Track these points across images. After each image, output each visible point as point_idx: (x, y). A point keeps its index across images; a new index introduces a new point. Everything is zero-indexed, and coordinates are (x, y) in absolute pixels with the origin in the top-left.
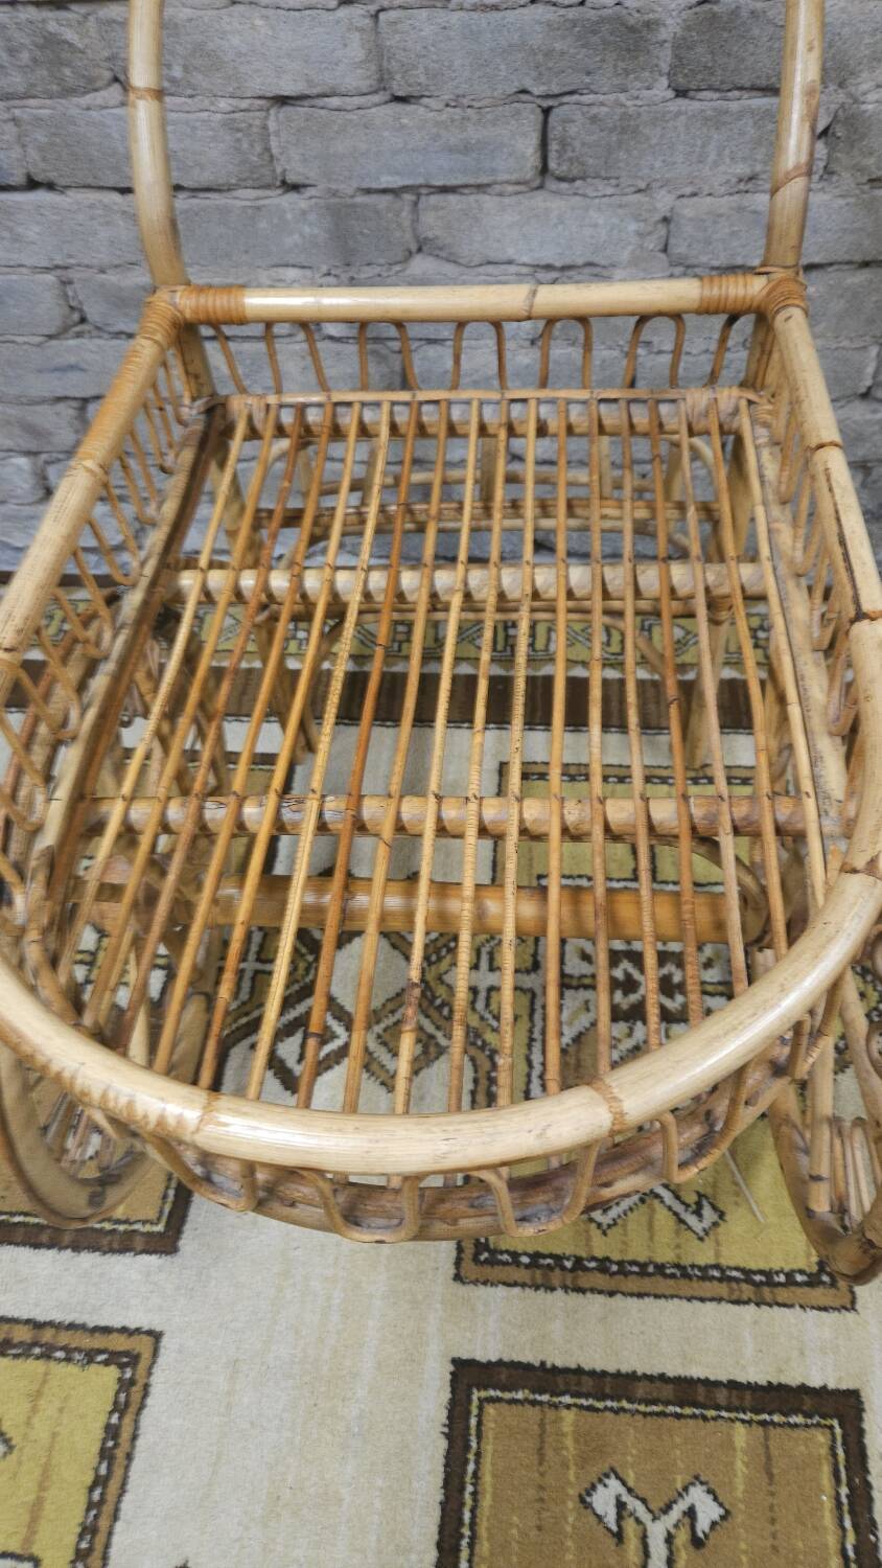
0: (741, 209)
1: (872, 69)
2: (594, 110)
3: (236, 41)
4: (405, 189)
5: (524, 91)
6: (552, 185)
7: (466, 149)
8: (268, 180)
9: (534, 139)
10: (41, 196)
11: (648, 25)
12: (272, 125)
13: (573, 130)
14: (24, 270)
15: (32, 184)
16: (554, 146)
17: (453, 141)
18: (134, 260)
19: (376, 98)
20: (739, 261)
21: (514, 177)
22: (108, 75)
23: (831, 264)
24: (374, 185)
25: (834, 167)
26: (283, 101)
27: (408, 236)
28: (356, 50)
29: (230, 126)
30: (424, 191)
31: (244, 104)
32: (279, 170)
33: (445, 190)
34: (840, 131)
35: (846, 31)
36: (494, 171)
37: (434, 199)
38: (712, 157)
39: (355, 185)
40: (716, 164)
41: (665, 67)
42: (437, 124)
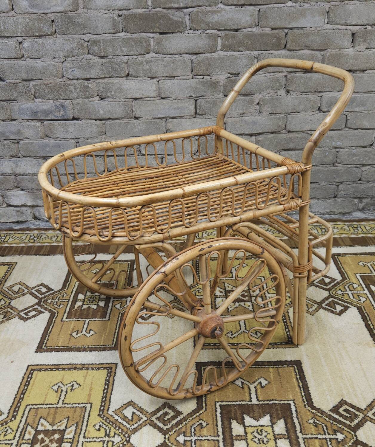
0: (242, 120)
1: (266, 90)
2: (207, 100)
3: (127, 86)
4: (164, 118)
5: (191, 96)
6: (198, 116)
7: (178, 108)
8: (132, 116)
9: (193, 106)
10: (75, 121)
11: (217, 82)
12: (133, 104)
13: (202, 104)
14: (68, 139)
15: (74, 119)
16: (198, 108)
17: (175, 107)
18: (96, 136)
19: (157, 98)
20: (243, 132)
21: (189, 114)
22: (97, 94)
23: (264, 133)
24: (157, 117)
25: (261, 111)
26: (136, 99)
27: (164, 129)
28: (154, 88)
29: (124, 105)
30: (168, 118)
31: (127, 100)
32: (134, 114)
33: (173, 118)
34: (261, 103)
35: (259, 83)
36: (184, 113)
37: (170, 120)
38: (234, 109)
39: (152, 117)
40: (235, 110)
41: (222, 91)
42: (171, 103)
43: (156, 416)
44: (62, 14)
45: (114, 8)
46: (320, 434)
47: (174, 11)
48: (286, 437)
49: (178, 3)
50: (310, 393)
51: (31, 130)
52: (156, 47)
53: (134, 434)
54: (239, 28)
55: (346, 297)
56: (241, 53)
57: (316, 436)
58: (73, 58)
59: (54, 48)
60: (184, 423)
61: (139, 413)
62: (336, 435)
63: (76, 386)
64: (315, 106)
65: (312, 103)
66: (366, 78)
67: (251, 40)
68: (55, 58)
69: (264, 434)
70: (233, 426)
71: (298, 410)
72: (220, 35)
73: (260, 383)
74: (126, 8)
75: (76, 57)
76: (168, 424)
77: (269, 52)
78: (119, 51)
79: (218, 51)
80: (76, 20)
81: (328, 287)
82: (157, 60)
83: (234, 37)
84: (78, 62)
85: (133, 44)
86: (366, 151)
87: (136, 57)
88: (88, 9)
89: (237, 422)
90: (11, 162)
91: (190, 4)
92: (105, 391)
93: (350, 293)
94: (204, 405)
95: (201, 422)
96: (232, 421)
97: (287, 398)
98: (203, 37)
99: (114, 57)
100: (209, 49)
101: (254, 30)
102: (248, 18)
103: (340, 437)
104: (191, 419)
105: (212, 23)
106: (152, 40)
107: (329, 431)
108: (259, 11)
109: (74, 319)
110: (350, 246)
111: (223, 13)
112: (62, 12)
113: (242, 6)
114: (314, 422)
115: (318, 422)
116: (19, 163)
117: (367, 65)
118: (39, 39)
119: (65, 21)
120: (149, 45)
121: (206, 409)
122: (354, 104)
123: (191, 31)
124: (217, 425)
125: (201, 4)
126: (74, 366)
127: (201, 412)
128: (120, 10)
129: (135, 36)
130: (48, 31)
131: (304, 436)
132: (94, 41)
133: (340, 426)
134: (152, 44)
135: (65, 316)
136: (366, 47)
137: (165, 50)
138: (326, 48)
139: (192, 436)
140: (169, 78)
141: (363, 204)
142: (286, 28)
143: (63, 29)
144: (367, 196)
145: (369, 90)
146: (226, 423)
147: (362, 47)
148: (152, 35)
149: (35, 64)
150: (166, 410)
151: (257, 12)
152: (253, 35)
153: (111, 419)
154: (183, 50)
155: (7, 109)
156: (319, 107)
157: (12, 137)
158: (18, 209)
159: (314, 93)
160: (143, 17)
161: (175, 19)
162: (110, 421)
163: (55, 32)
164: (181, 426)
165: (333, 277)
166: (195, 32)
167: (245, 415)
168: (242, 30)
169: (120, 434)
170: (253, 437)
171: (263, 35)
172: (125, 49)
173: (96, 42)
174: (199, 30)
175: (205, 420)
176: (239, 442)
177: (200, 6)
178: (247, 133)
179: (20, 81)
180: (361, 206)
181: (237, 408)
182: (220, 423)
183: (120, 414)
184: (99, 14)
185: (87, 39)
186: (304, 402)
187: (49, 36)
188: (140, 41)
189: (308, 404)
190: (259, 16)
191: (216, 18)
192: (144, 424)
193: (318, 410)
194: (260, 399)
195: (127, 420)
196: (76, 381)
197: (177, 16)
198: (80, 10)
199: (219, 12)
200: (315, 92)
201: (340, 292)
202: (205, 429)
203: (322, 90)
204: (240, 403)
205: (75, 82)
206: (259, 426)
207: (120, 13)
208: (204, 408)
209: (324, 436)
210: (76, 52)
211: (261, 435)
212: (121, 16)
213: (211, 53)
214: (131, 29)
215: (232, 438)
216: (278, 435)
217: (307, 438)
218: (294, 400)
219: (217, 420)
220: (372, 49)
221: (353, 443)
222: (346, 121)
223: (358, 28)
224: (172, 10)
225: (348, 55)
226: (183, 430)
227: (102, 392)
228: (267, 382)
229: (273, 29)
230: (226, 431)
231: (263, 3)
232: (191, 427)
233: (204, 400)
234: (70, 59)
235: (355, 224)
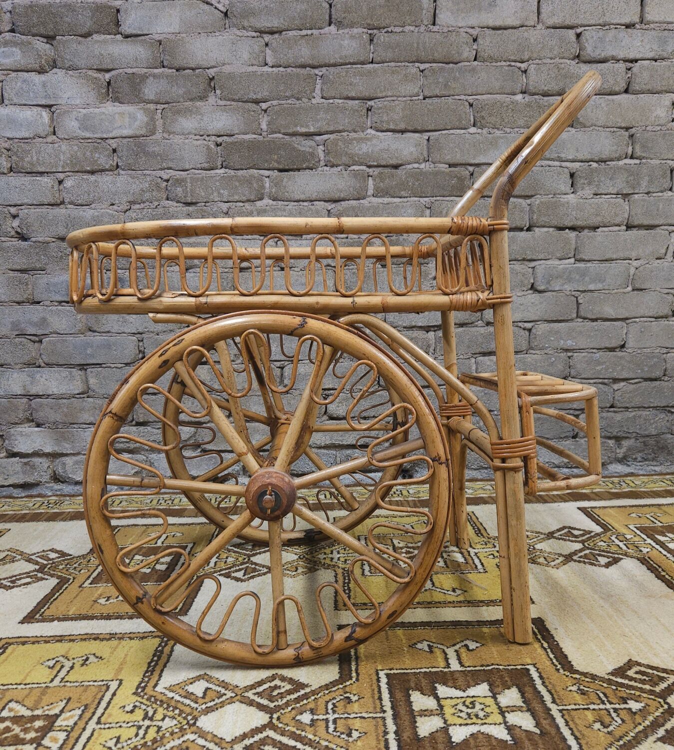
43: (254, 691)
44: (129, 140)
45: (210, 133)
46: (594, 704)
47: (301, 139)
48: (525, 709)
49: (307, 126)
50: (566, 655)
51: (64, 319)
52: (274, 190)
53: (205, 715)
54: (400, 162)
55: (614, 549)
56: (405, 200)
57: (586, 707)
58: (142, 205)
59: (113, 190)
60: (313, 698)
61: (219, 689)
62: (627, 703)
63: (92, 659)
64: (526, 282)
65: (520, 277)
66: (599, 238)
67: (418, 180)
68: (113, 205)
69: (478, 707)
70: (412, 699)
71: (545, 676)
72: (371, 174)
73: (466, 646)
74: (228, 132)
75: (148, 203)
76: (280, 700)
77: (448, 198)
78: (215, 194)
79: (369, 196)
80: (151, 149)
81: (580, 539)
82: (275, 209)
83: (393, 176)
84: (150, 210)
85: (237, 184)
86: (615, 356)
87: (241, 204)
88: (170, 133)
89: (422, 693)
90: (25, 373)
91: (326, 128)
92: (153, 664)
93: (621, 544)
94: (354, 674)
95: (348, 695)
96: (411, 692)
97: (520, 662)
98: (345, 176)
99: (207, 204)
100: (355, 193)
101: (423, 166)
102: (412, 149)
103: (634, 706)
104: (327, 692)
105: (358, 155)
106: (267, 179)
107: (610, 699)
108: (428, 140)
109: (105, 584)
110: (611, 499)
111: (374, 141)
112: (130, 137)
113: (402, 132)
114: (579, 689)
115: (586, 689)
116: (38, 376)
117: (599, 219)
118: (90, 176)
119: (133, 150)
120: (263, 187)
121: (357, 680)
122: (587, 279)
123: (328, 168)
124: (380, 699)
125: (341, 128)
126: (94, 636)
127: (348, 683)
128: (219, 136)
129: (240, 173)
130: (107, 164)
131: (561, 708)
132: (177, 180)
133: (633, 692)
134: (267, 185)
135: (89, 581)
136: (593, 192)
137: (286, 194)
138: (533, 194)
139: (327, 713)
140: (294, 238)
141: (624, 450)
142: (471, 165)
143: (129, 162)
144: (629, 435)
145: (607, 257)
146: (399, 695)
147: (588, 192)
148: (267, 173)
149: (81, 212)
150: (277, 682)
151: (426, 142)
152: (421, 173)
153: (160, 697)
154: (316, 194)
155: (27, 284)
156: (533, 284)
157: (31, 330)
158: (26, 460)
159: (522, 262)
160: (252, 146)
161: (303, 149)
162: (156, 700)
163: (118, 166)
164: (305, 702)
165: (587, 529)
166: (332, 169)
167: (436, 685)
168: (404, 167)
169: (176, 716)
170: (456, 711)
171: (437, 173)
172: (226, 193)
173: (179, 182)
174: (339, 166)
175: (355, 693)
176: (426, 718)
177: (339, 131)
178: (420, 324)
179: (54, 240)
180: (620, 453)
181: (421, 677)
182: (386, 695)
183: (180, 690)
184: (186, 141)
185: (165, 177)
186: (556, 666)
187: (107, 172)
188: (248, 181)
189: (562, 668)
190: (428, 148)
191: (364, 148)
192: (228, 701)
193: (585, 674)
194: (467, 665)
195: (193, 697)
196: (94, 654)
197: (305, 145)
198: (157, 134)
199: (368, 139)
200: (524, 260)
201: (602, 543)
202: (356, 705)
203: (534, 257)
204: (427, 670)
206: (468, 697)
207: (219, 140)
208: (354, 679)
209: (602, 706)
210: (147, 196)
211: (474, 707)
212: (221, 144)
213: (358, 199)
214: (234, 163)
215: (413, 714)
216: (507, 707)
217: (567, 710)
218: (534, 665)
219: (380, 692)
220: (603, 196)
221: (662, 713)
222: (578, 308)
223: (578, 165)
224: (298, 137)
225: (568, 203)
226: (312, 706)
227: (146, 666)
228: (478, 645)
229: (450, 166)
230: (400, 705)
231: (433, 128)
232: (327, 702)
233: (353, 668)
234: (137, 206)
235: (616, 480)
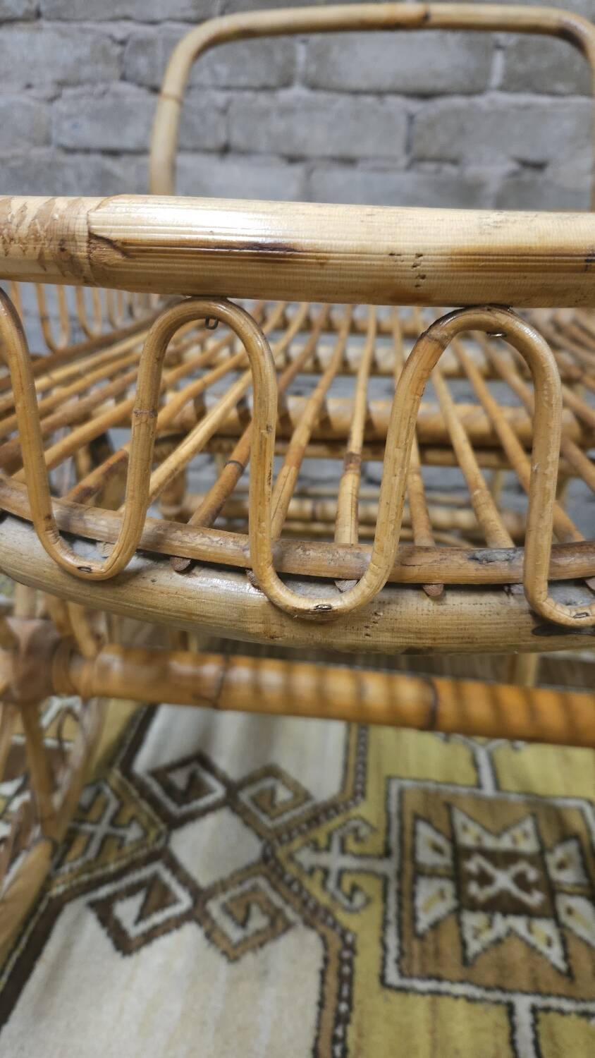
52: (313, 68)
56: (561, 100)
58: (79, 90)
59: (30, 60)
68: (29, 86)
72: (503, 43)
75: (88, 87)
79: (492, 89)
82: (311, 108)
84: (90, 99)
87: (251, 93)
98: (452, 43)
100: (467, 81)
120: (292, 62)
130: (19, 7)
132: (139, 43)
134: (301, 56)
140: (341, 167)
154: (390, 80)
163: (39, 13)
173: (144, 45)
185: (120, 36)
187: (20, 24)
205: (79, 158)
210: (86, 71)
213: (470, 95)
234: (72, 90)
